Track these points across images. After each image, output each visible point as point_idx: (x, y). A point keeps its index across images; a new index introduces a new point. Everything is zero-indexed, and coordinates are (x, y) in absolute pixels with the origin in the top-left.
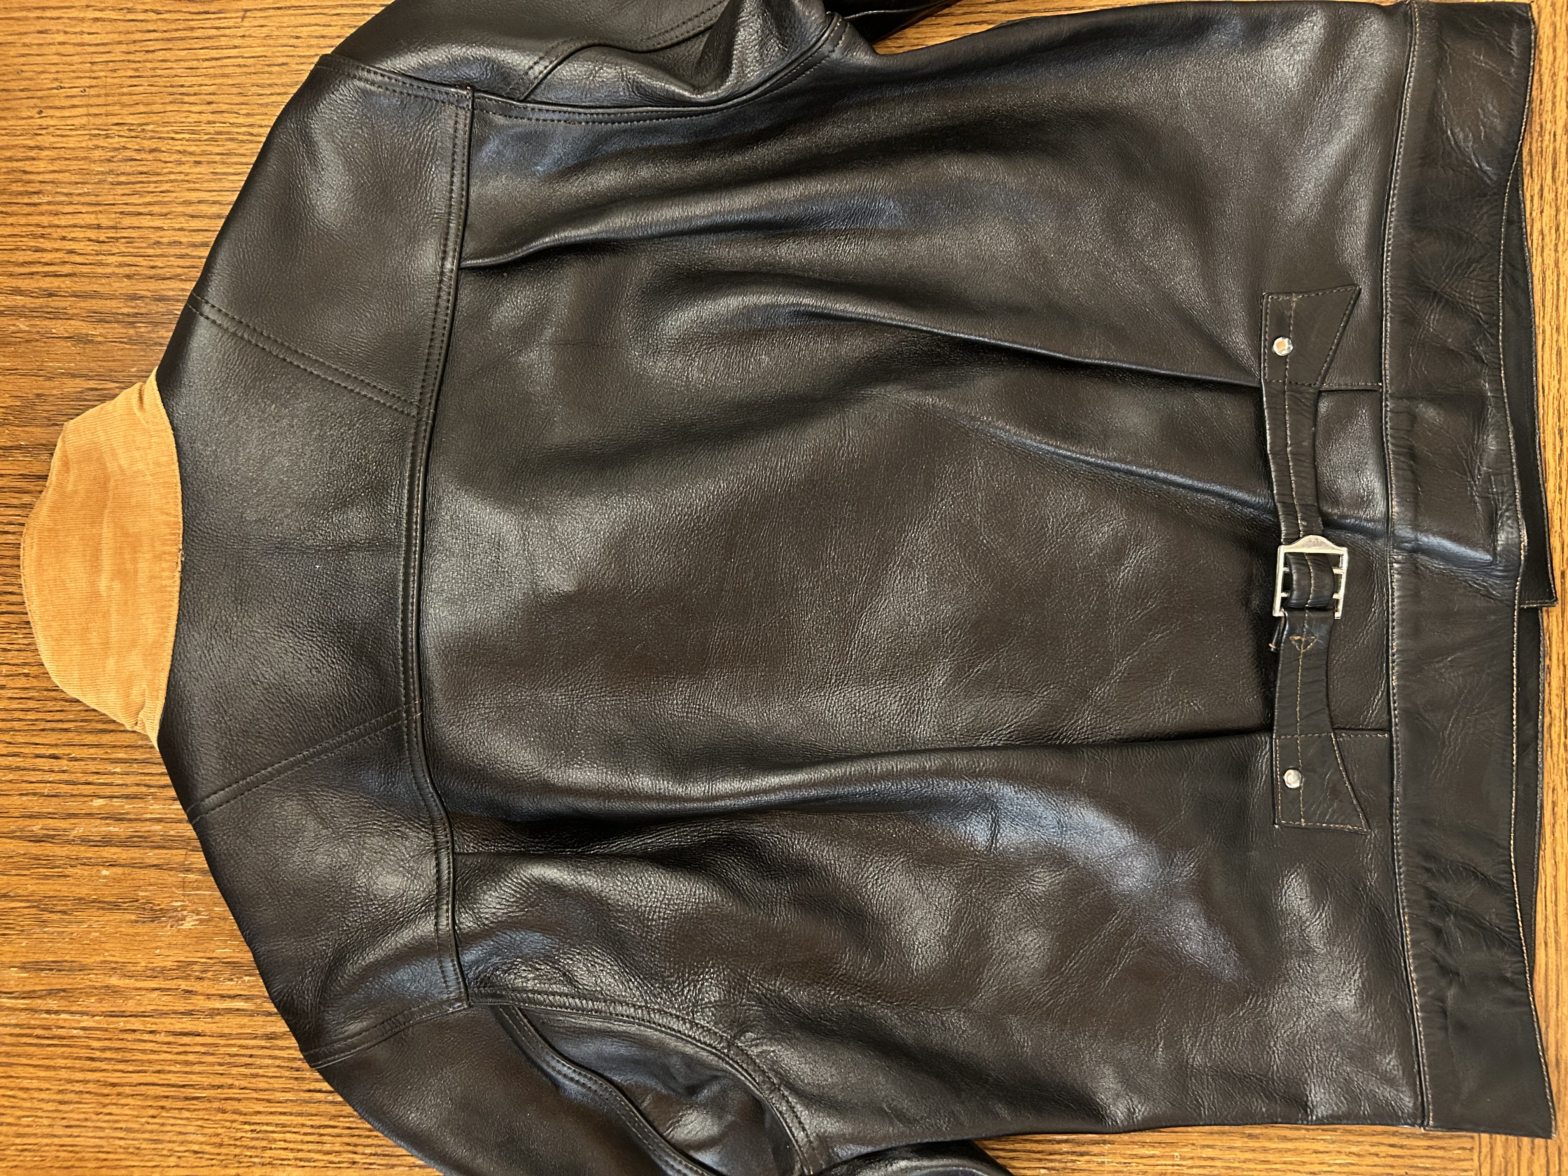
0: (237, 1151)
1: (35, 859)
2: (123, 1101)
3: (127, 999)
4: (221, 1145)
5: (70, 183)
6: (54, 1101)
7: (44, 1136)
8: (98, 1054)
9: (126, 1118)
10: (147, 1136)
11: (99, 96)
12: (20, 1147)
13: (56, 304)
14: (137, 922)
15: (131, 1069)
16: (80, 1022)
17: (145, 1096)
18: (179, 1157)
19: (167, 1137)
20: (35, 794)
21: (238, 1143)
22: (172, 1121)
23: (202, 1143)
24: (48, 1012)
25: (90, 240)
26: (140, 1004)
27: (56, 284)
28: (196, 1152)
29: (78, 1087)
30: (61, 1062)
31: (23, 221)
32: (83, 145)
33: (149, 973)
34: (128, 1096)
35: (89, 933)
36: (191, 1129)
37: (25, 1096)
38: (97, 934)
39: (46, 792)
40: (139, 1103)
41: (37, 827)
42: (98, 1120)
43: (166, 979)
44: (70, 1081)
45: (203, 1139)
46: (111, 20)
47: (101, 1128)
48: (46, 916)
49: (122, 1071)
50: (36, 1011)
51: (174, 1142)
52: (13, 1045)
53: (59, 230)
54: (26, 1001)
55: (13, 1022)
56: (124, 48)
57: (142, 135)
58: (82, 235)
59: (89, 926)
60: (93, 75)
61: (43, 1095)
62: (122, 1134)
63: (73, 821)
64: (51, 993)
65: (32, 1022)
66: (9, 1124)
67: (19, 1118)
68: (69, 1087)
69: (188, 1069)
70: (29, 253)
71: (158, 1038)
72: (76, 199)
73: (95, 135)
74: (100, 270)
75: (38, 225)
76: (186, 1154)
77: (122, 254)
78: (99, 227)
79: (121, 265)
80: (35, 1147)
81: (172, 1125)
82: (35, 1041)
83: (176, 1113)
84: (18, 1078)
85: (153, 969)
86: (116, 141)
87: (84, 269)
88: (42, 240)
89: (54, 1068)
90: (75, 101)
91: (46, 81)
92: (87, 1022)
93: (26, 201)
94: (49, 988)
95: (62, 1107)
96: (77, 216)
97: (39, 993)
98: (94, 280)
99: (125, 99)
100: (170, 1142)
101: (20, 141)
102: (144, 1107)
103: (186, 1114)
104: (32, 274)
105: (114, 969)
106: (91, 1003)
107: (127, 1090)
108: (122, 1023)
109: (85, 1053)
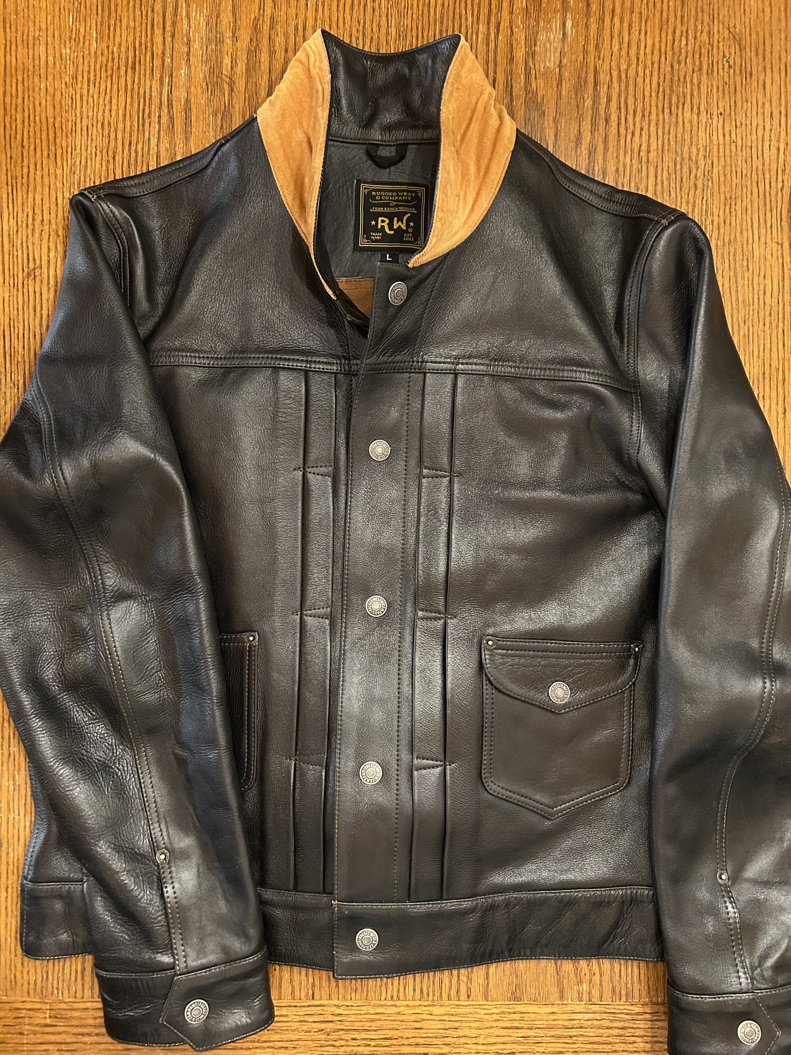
2: (104, 164)
5: (676, 133)
6: (104, 119)
7: (81, 112)
8: (133, 148)
9: (93, 165)
10: (82, 179)
11: (731, 151)
12: (74, 97)
13: (601, 123)
15: (124, 169)
16: (154, 136)
24: (159, 117)
25: (640, 146)
27: (613, 124)
29: (112, 136)
30: (128, 124)
31: (653, 104)
32: (700, 142)
34: (107, 167)
37: (107, 101)
42: (92, 148)
44: (116, 130)
46: (778, 158)
47: (87, 150)
48: (220, 116)
50: (160, 108)
52: (139, 93)
53: (647, 126)
54: (166, 103)
55: (153, 94)
56: (760, 167)
57: (706, 179)
58: (643, 141)
60: (744, 148)
61: (107, 112)
62: (83, 162)
64: (171, 118)
65: (153, 107)
66: (88, 90)
67: (93, 97)
68: (112, 129)
70: (633, 106)
72: (666, 137)
73: (706, 149)
75: (650, 113)
78: (649, 152)
80: (74, 107)
82: (141, 108)
84: (118, 95)
86: (702, 162)
87: (622, 142)
88: (641, 115)
89: (124, 120)
90: (727, 137)
91: (741, 117)
92: (154, 141)
93: (666, 106)
94: (175, 117)
95: (100, 125)
96: (656, 137)
97: (171, 111)
99: (728, 168)
101: (703, 100)
104: (620, 109)
107: (111, 166)
109: (134, 140)
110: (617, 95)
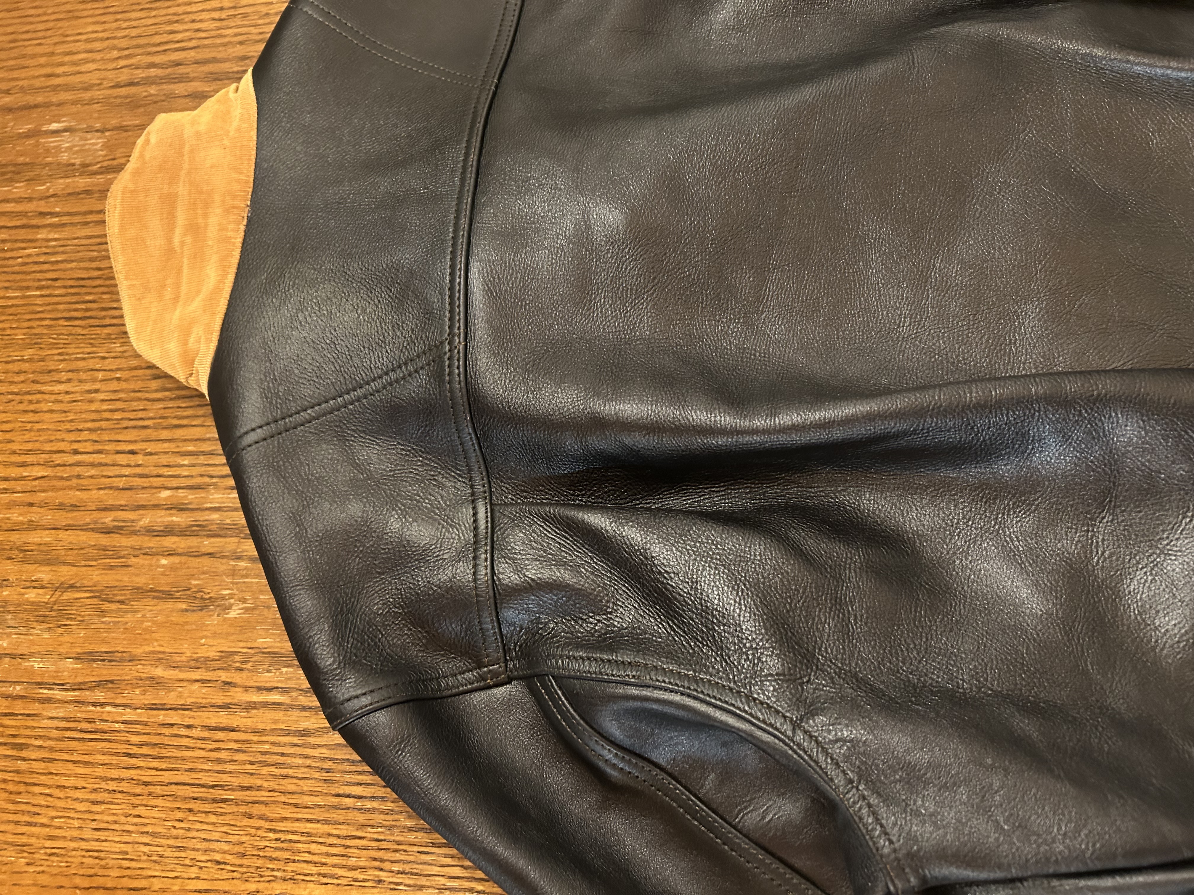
0: (259, 863)
1: (104, 550)
2: (153, 802)
3: (169, 690)
4: (244, 855)
6: (87, 800)
7: (73, 839)
8: (135, 750)
9: (153, 821)
10: (171, 842)
12: (49, 851)
13: (180, 71)
14: (187, 610)
15: (164, 766)
16: (122, 714)
17: (174, 797)
18: (201, 868)
19: (191, 844)
20: (111, 488)
21: (261, 854)
22: (198, 826)
23: (224, 852)
24: (95, 704)
25: (214, 19)
26: (181, 697)
27: (182, 56)
28: (218, 863)
29: (112, 786)
30: (100, 758)
31: (163, 12)
33: (192, 663)
34: (158, 797)
35: (142, 622)
36: (215, 836)
37: (61, 795)
38: (150, 624)
39: (121, 485)
40: (168, 804)
41: (108, 519)
42: (127, 823)
43: (208, 670)
44: (105, 779)
45: (225, 847)
47: (128, 831)
48: (106, 606)
49: (157, 769)
50: (83, 703)
51: (197, 850)
52: (57, 739)
54: (77, 693)
55: (61, 715)
58: (208, 17)
59: (144, 616)
61: (78, 794)
62: (146, 839)
63: (141, 512)
64: (99, 684)
65: (79, 715)
66: (43, 825)
67: (53, 818)
68: (103, 785)
69: (219, 768)
70: (165, 35)
71: (195, 733)
74: (218, 41)
76: (209, 864)
77: (238, 27)
79: (236, 35)
80: (63, 852)
81: (198, 830)
82: (79, 735)
83: (202, 817)
84: (56, 774)
85: (196, 660)
87: (206, 42)
88: (176, 25)
89: (92, 765)
92: (129, 715)
94: (98, 679)
95: (93, 808)
97: (89, 685)
98: (213, 49)
100: (194, 850)
102: (172, 810)
103: (212, 818)
104: (165, 51)
105: (160, 658)
106: (136, 696)
107: (158, 790)
108: (162, 717)
109: (123, 748)
110: (148, 57)
